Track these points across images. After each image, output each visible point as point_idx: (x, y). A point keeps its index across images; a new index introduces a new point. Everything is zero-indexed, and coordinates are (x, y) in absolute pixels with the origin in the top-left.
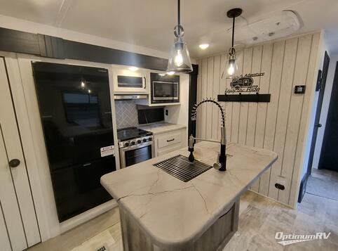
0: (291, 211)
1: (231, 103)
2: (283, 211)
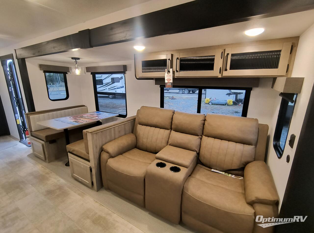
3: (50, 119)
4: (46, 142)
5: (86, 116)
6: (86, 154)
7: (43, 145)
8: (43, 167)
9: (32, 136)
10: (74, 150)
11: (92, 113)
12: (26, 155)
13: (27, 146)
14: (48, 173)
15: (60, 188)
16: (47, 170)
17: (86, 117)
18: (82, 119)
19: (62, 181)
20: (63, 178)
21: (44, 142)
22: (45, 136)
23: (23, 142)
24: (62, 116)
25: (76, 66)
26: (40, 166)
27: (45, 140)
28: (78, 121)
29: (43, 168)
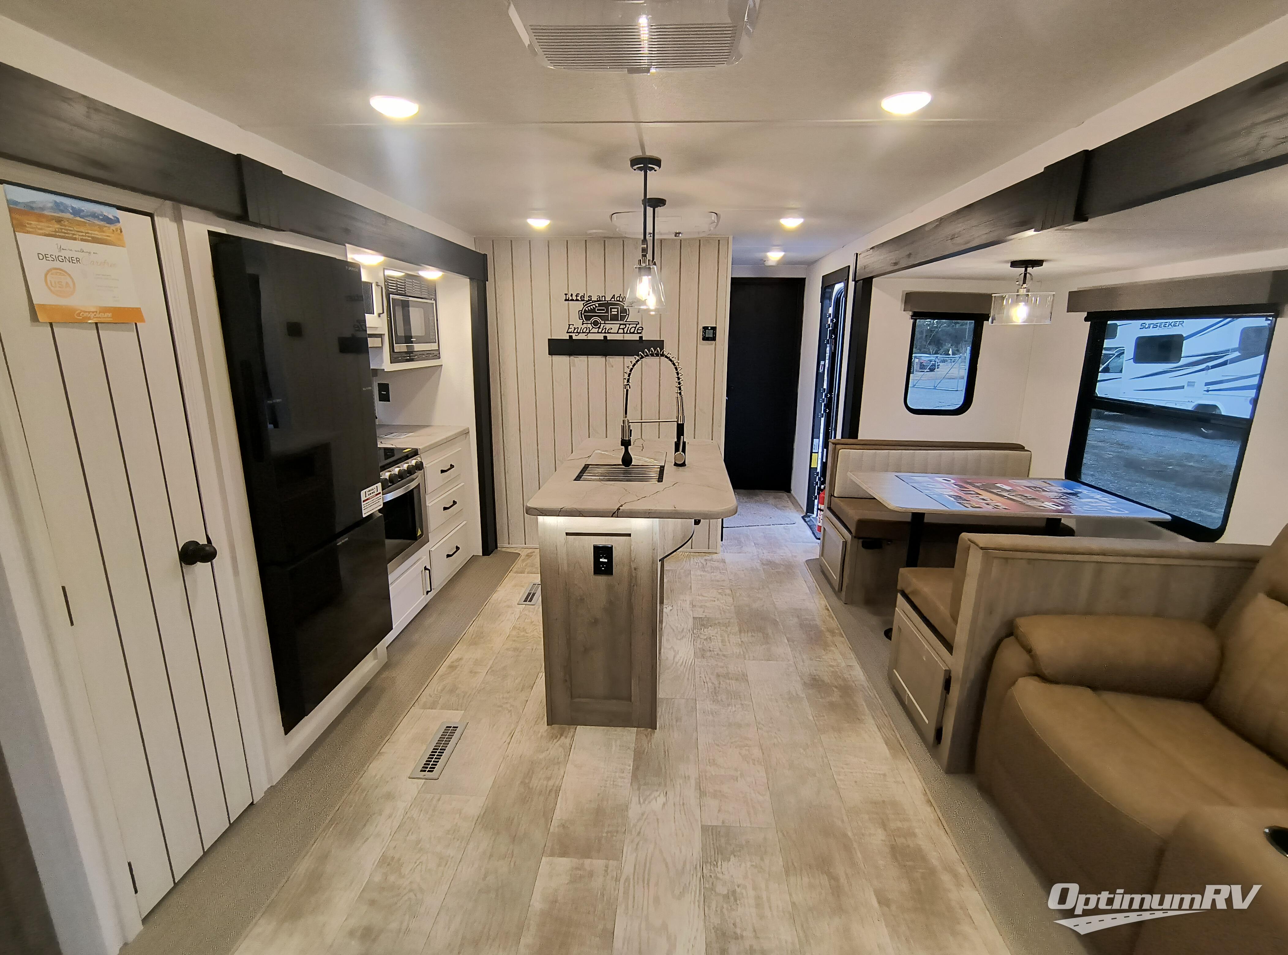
0: (715, 556)
1: (583, 358)
2: (706, 560)
3: (887, 471)
4: (855, 537)
5: (1008, 488)
6: (949, 620)
7: (845, 544)
8: (828, 610)
9: (829, 508)
10: (915, 592)
11: (1039, 483)
12: (802, 558)
13: (813, 533)
14: (832, 632)
15: (846, 690)
16: (834, 624)
17: (1008, 491)
18: (985, 495)
19: (858, 674)
20: (863, 667)
21: (850, 536)
22: (857, 518)
23: (811, 520)
24: (924, 471)
25: (1023, 291)
26: (824, 602)
27: (853, 530)
28: (968, 497)
29: (826, 611)
